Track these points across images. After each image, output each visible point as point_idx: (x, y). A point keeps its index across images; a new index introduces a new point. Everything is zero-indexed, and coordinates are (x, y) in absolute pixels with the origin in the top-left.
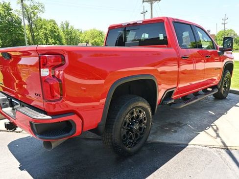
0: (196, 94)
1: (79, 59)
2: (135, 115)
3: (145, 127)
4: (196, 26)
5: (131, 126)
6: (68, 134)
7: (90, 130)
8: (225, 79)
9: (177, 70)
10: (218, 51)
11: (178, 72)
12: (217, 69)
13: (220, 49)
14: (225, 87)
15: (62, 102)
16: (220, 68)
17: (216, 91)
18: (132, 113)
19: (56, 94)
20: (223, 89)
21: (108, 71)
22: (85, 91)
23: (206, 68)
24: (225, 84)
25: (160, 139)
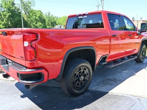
0: (123, 59)
1: (47, 37)
2: (82, 71)
3: (88, 79)
4: (123, 16)
5: (79, 77)
6: (39, 81)
7: (53, 79)
8: (142, 49)
9: (109, 44)
10: (138, 32)
11: (110, 45)
12: (137, 43)
13: (139, 31)
14: (142, 55)
15: (36, 61)
16: (139, 43)
17: (136, 57)
18: (80, 69)
19: (33, 57)
20: (141, 56)
21: (65, 44)
22: (49, 55)
23: (129, 42)
24: (143, 53)
25: (101, 89)
